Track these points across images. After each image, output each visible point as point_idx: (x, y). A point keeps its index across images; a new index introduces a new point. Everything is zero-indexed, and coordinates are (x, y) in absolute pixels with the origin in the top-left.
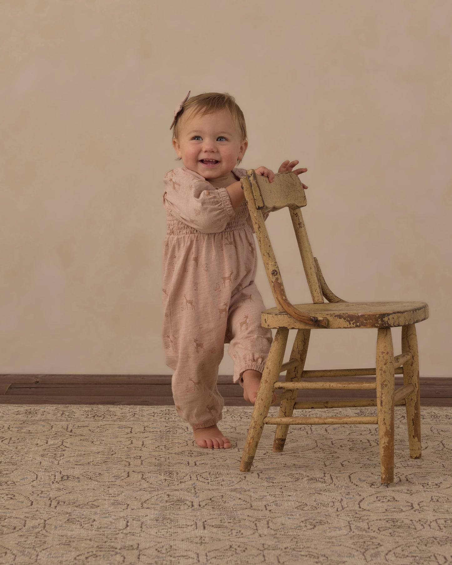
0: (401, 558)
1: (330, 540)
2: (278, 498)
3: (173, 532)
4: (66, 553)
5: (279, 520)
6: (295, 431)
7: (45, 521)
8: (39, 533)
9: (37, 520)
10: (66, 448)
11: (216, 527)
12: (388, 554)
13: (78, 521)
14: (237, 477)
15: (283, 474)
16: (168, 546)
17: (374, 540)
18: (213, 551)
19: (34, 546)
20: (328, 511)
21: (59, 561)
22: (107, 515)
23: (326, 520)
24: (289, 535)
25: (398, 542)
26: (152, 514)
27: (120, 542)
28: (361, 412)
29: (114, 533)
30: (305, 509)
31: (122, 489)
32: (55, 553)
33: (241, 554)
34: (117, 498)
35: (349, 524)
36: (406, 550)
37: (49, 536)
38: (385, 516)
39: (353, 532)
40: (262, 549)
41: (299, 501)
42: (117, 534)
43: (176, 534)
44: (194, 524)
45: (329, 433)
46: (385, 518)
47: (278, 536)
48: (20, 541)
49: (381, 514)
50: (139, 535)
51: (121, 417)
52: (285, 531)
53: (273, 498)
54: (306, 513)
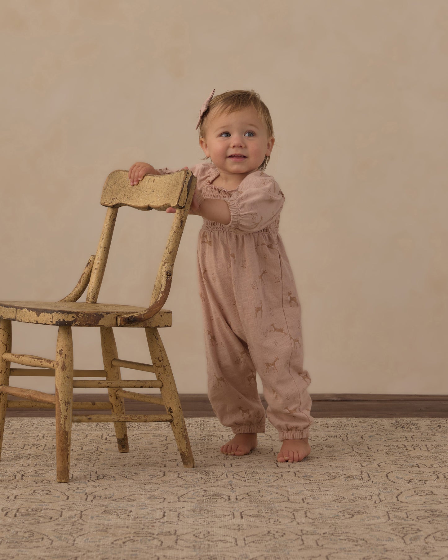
0: (441, 541)
1: (369, 527)
2: (316, 493)
3: (210, 521)
4: (103, 538)
5: (317, 511)
6: (331, 438)
7: (82, 512)
8: (75, 522)
9: (73, 511)
10: (101, 453)
11: (254, 517)
12: (428, 538)
13: (115, 512)
14: (274, 476)
15: (320, 473)
16: (205, 532)
17: (413, 527)
18: (251, 536)
19: (71, 532)
20: (366, 503)
21: (97, 545)
22: (144, 507)
23: (364, 511)
24: (327, 523)
25: (437, 528)
26: (189, 506)
27: (157, 529)
28: (396, 422)
29: (151, 522)
30: (343, 501)
31: (158, 486)
32: (92, 539)
33: (280, 538)
34: (153, 493)
35: (387, 514)
36: (446, 534)
37: (86, 525)
38: (423, 507)
39: (392, 521)
40: (301, 534)
41: (336, 495)
42: (154, 523)
43: (214, 523)
44: (231, 514)
45: (364, 440)
46: (423, 508)
47: (315, 524)
48: (57, 528)
49: (419, 505)
50: (176, 523)
51: (156, 428)
52: (323, 520)
53: (311, 493)
54: (344, 505)
